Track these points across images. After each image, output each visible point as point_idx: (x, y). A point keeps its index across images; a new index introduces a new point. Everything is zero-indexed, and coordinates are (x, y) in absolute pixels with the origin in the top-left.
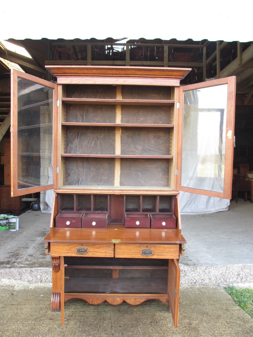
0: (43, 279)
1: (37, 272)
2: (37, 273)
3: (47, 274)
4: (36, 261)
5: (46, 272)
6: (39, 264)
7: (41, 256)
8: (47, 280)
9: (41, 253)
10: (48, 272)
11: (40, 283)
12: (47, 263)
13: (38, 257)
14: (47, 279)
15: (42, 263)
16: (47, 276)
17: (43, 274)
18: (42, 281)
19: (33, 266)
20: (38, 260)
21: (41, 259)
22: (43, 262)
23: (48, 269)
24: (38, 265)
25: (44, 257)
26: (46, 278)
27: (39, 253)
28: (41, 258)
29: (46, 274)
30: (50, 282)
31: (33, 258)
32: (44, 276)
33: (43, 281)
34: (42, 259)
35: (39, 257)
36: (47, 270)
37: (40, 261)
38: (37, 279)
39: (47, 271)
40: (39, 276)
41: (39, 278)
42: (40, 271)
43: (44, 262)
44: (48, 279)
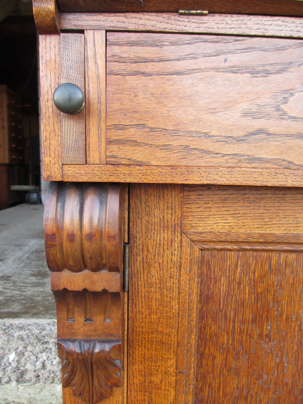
0: (29, 366)
1: (6, 338)
2: (8, 341)
3: (45, 346)
4: (18, 292)
5: (39, 336)
6: (23, 302)
7: (34, 279)
8: (43, 371)
9: (33, 273)
10: (47, 339)
11: (14, 383)
12: (47, 300)
13: (23, 283)
14: (44, 366)
15: (32, 300)
16: (44, 356)
17: (29, 348)
18: (23, 374)
19: (5, 308)
20: (23, 292)
21: (32, 289)
22: (35, 296)
23: (48, 324)
24: (20, 307)
25: (41, 281)
26: (39, 364)
27: (28, 272)
28: (32, 284)
29: (40, 347)
30: (56, 380)
31: (11, 284)
32: (33, 358)
33: (27, 377)
34: (36, 288)
35: (28, 281)
36: (45, 329)
37: (29, 293)
38: (4, 369)
39: (43, 333)
40: (12, 356)
41: (14, 365)
42: (16, 334)
43: (38, 296)
44: (49, 367)
